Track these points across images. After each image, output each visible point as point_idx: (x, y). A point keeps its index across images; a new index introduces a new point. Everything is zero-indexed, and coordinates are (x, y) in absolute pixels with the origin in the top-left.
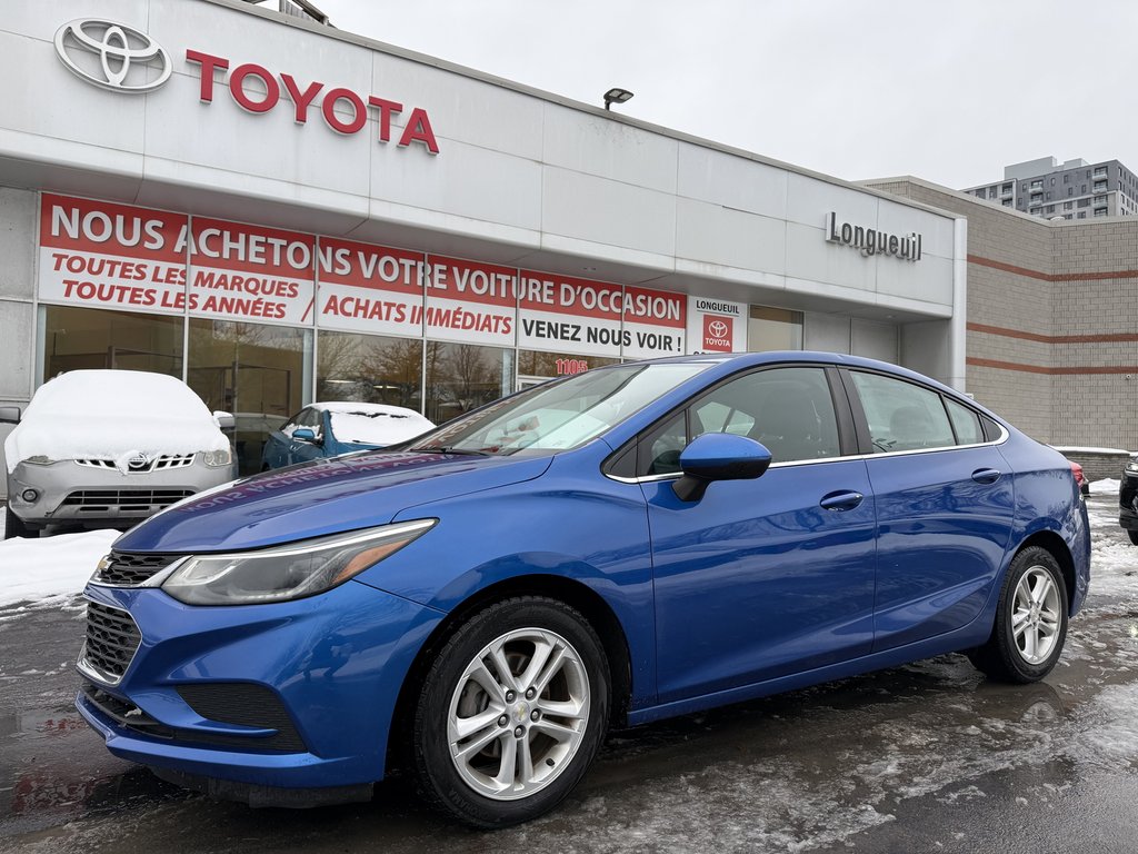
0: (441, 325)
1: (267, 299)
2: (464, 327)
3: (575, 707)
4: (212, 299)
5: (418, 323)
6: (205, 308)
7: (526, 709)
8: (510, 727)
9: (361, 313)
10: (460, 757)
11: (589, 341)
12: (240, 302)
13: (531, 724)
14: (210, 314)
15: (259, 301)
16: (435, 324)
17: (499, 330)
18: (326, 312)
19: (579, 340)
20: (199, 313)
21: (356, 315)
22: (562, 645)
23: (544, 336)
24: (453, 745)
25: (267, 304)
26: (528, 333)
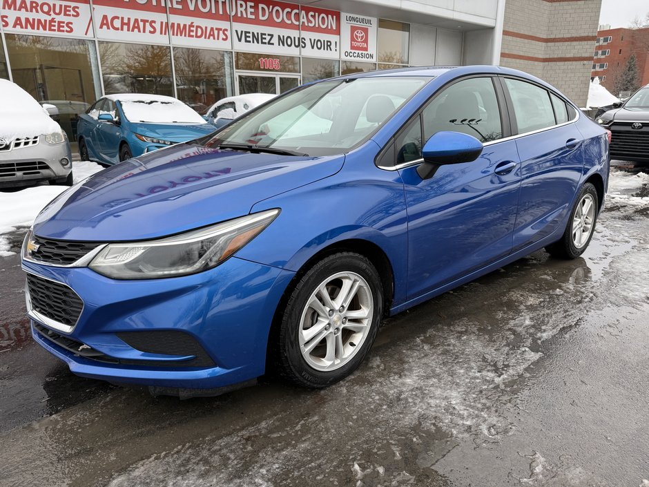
0: (181, 35)
1: (58, 18)
2: (197, 37)
3: (365, 312)
4: (18, 19)
5: (165, 34)
6: (14, 26)
7: (339, 318)
8: (331, 330)
9: (125, 27)
10: (306, 351)
11: (279, 45)
12: (39, 21)
13: (343, 326)
14: (18, 30)
15: (53, 20)
16: (177, 35)
17: (221, 38)
18: (101, 27)
19: (273, 44)
20: (10, 29)
21: (122, 29)
22: (358, 279)
23: (250, 42)
24: (302, 346)
25: (59, 22)
26: (240, 40)
